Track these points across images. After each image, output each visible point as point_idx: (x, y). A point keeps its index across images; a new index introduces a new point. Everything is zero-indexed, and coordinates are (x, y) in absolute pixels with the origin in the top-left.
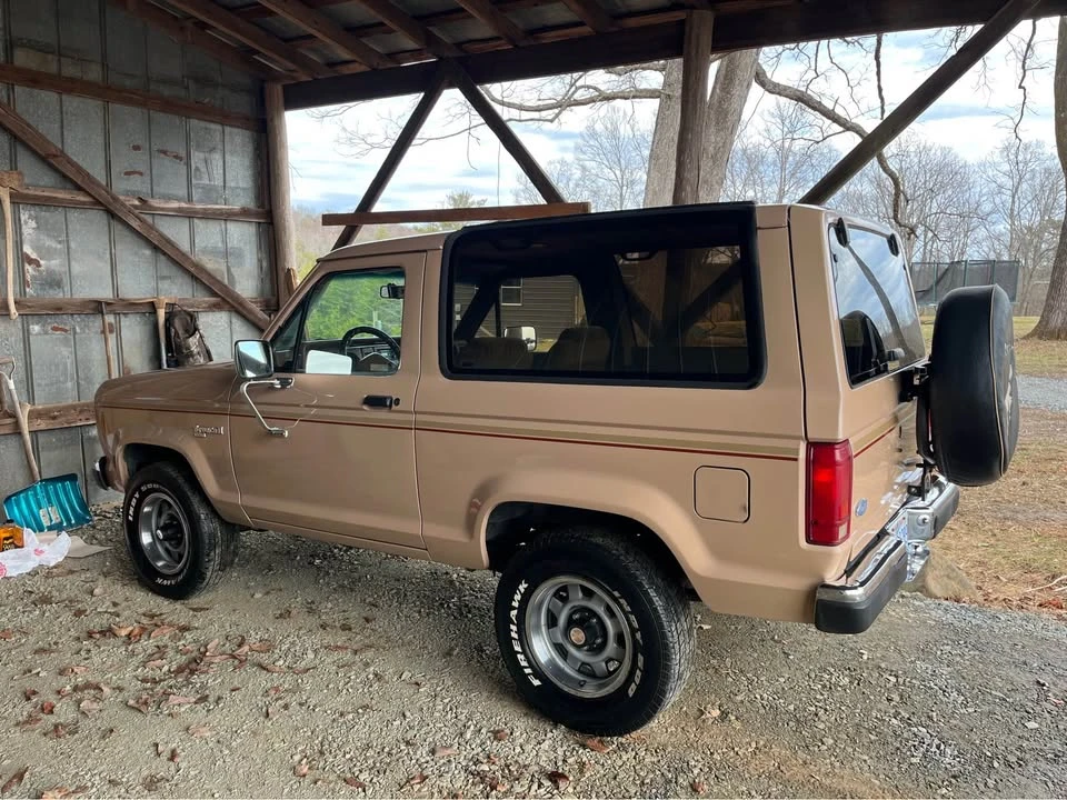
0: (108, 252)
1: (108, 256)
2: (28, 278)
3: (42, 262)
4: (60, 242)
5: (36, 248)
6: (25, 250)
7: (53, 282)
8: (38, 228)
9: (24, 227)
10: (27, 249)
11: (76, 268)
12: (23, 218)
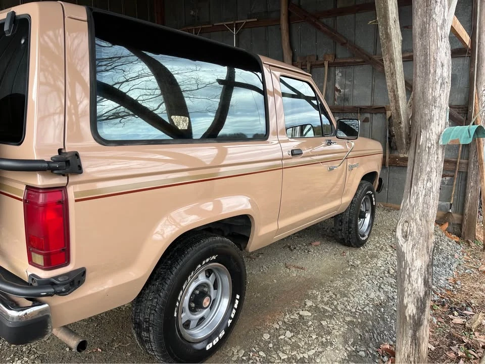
0: (371, 83)
1: (371, 86)
2: (336, 97)
3: (342, 90)
4: (350, 81)
5: (340, 85)
6: (336, 86)
7: (345, 98)
8: (342, 76)
9: (337, 76)
10: (337, 86)
11: (356, 92)
12: (336, 72)
